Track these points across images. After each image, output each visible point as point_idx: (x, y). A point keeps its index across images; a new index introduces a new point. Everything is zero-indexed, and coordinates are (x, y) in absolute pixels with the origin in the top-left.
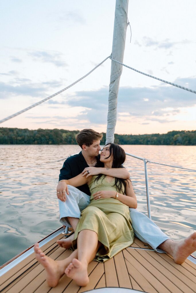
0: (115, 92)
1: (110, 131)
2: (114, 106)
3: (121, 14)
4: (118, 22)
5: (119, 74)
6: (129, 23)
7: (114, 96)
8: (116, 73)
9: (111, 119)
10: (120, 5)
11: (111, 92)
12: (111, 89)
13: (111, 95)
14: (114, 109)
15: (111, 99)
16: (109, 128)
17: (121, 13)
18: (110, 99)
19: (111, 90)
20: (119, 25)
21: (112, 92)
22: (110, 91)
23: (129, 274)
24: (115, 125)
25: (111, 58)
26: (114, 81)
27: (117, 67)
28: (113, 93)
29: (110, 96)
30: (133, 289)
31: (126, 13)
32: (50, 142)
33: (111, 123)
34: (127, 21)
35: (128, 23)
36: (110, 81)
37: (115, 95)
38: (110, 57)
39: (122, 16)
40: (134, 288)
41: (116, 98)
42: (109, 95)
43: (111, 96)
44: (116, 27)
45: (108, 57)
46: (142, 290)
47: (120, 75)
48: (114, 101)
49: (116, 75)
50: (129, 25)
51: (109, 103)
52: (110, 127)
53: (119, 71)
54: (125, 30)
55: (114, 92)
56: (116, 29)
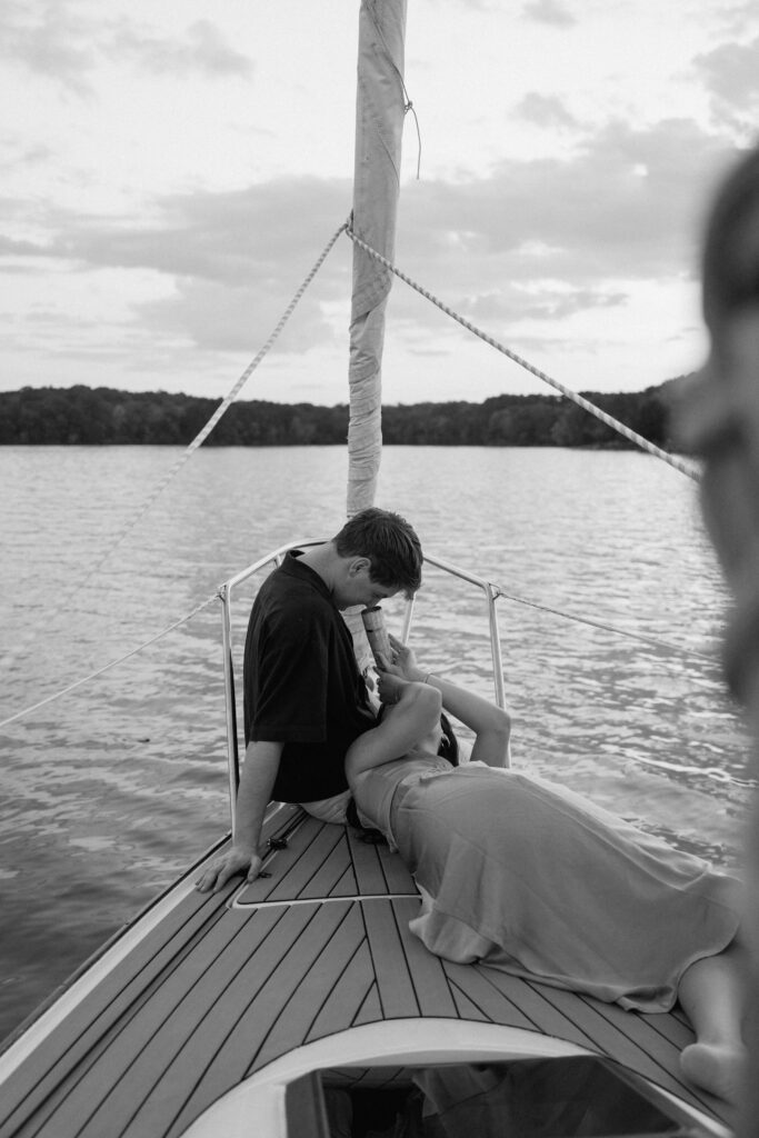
0: (370, 354)
1: (360, 491)
2: (372, 401)
3: (381, 77)
4: (371, 106)
5: (382, 287)
6: (410, 104)
7: (368, 366)
8: (370, 285)
9: (363, 449)
10: (374, 45)
11: (356, 352)
12: (358, 342)
13: (357, 363)
14: (371, 413)
15: (360, 378)
16: (355, 478)
17: (381, 72)
18: (355, 379)
19: (359, 346)
20: (375, 115)
21: (361, 355)
22: (352, 348)
23: (447, 977)
24: (378, 467)
25: (351, 230)
26: (368, 313)
27: (373, 266)
28: (365, 355)
29: (355, 367)
30: (459, 1018)
31: (397, 73)
32: (73, 437)
33: (361, 462)
34: (403, 99)
35: (406, 103)
36: (353, 315)
37: (373, 363)
38: (348, 228)
39: (385, 82)
40: (462, 1016)
41: (377, 371)
42: (351, 364)
43: (359, 369)
44: (364, 121)
45: (341, 230)
46: (485, 1019)
47: (386, 293)
48: (369, 383)
49: (374, 294)
50: (410, 111)
51: (353, 392)
52: (362, 478)
53: (384, 278)
54: (396, 131)
55: (365, 352)
56: (364, 130)
